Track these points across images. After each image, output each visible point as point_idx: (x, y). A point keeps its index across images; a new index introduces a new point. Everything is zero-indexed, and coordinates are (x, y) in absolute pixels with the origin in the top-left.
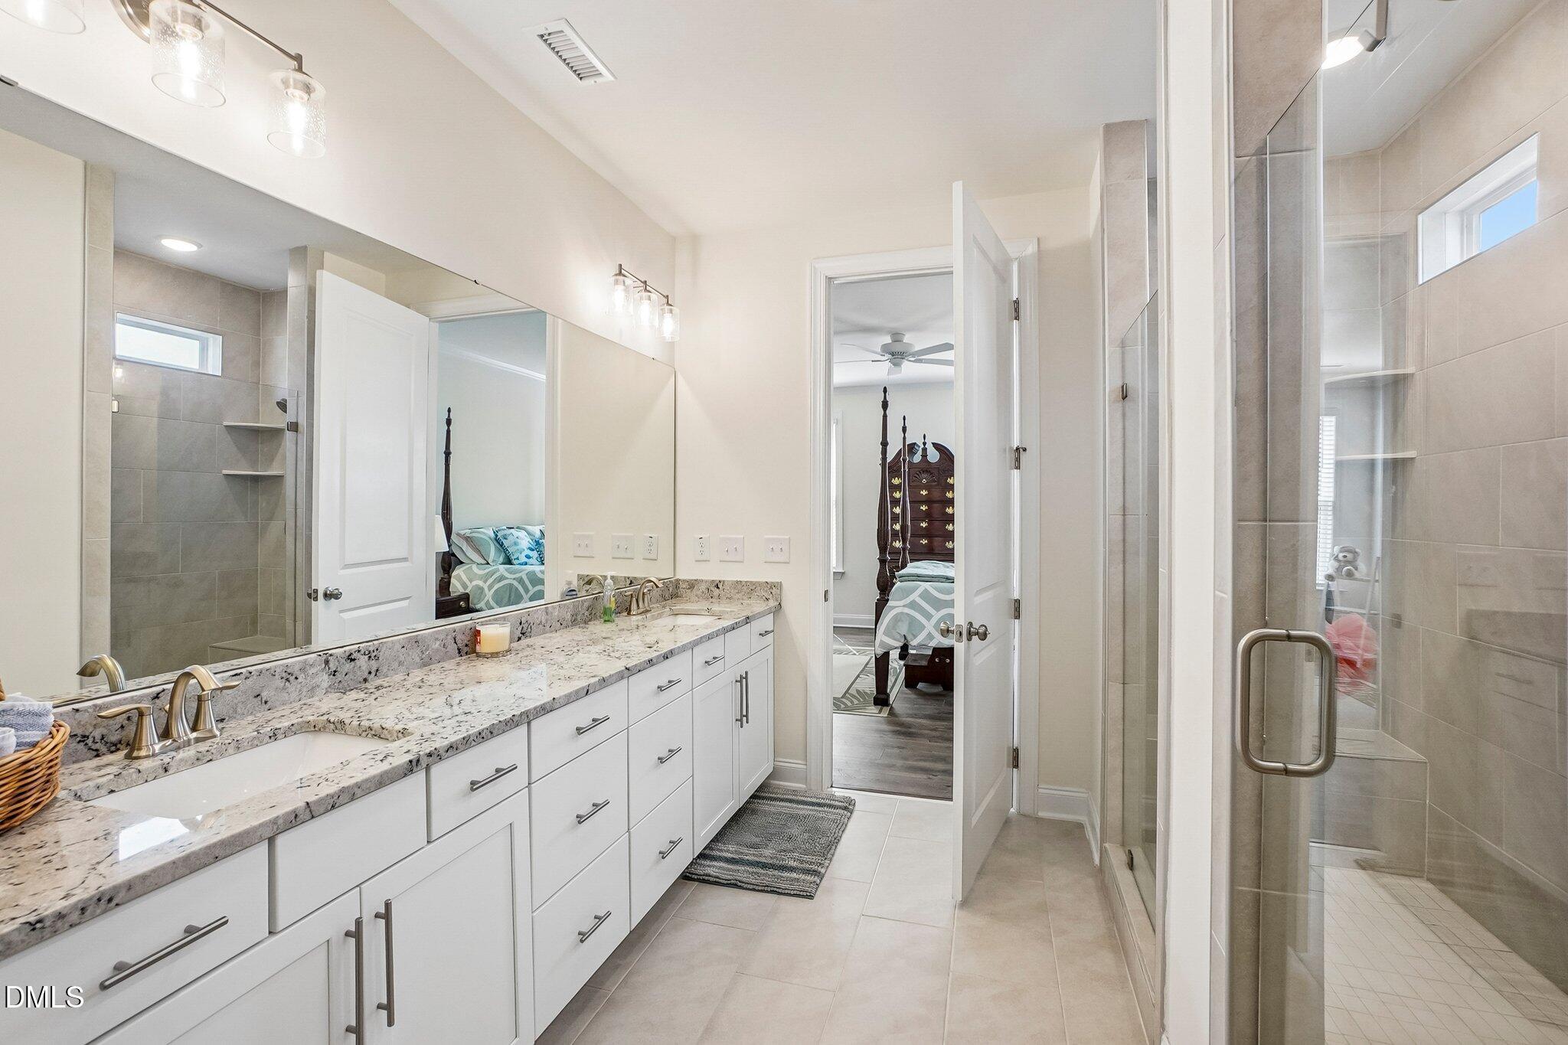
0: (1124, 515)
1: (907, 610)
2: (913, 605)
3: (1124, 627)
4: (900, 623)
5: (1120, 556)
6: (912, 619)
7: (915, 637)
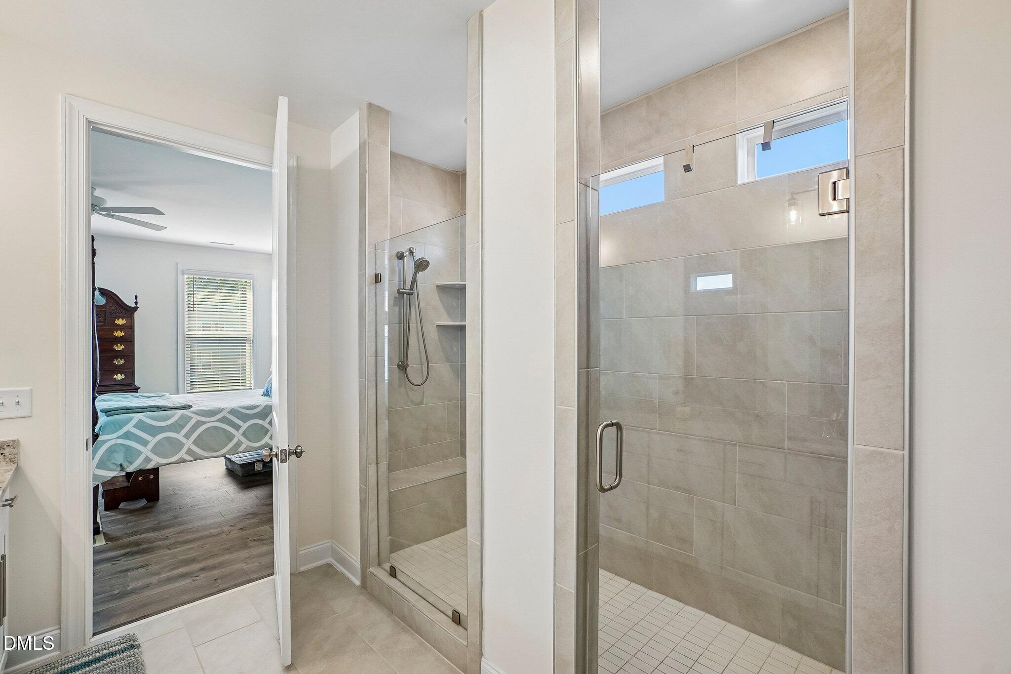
0: (376, 357)
1: (120, 441)
2: (128, 436)
3: (377, 428)
4: (115, 454)
5: (374, 383)
6: (128, 449)
7: (131, 463)
